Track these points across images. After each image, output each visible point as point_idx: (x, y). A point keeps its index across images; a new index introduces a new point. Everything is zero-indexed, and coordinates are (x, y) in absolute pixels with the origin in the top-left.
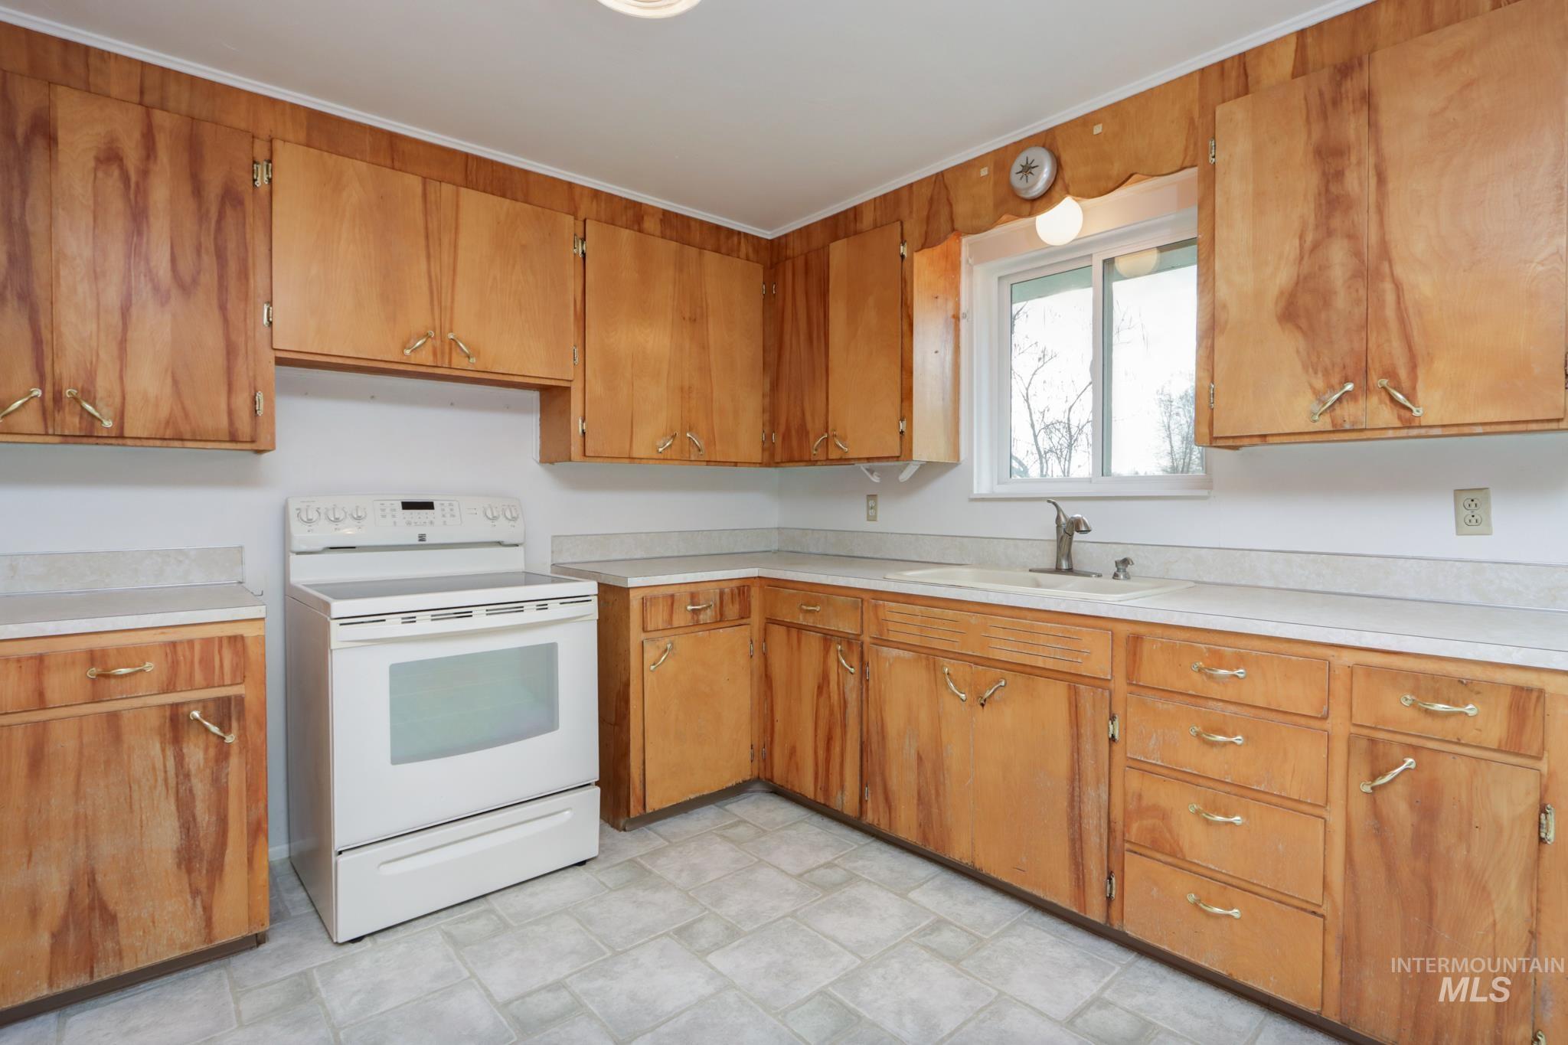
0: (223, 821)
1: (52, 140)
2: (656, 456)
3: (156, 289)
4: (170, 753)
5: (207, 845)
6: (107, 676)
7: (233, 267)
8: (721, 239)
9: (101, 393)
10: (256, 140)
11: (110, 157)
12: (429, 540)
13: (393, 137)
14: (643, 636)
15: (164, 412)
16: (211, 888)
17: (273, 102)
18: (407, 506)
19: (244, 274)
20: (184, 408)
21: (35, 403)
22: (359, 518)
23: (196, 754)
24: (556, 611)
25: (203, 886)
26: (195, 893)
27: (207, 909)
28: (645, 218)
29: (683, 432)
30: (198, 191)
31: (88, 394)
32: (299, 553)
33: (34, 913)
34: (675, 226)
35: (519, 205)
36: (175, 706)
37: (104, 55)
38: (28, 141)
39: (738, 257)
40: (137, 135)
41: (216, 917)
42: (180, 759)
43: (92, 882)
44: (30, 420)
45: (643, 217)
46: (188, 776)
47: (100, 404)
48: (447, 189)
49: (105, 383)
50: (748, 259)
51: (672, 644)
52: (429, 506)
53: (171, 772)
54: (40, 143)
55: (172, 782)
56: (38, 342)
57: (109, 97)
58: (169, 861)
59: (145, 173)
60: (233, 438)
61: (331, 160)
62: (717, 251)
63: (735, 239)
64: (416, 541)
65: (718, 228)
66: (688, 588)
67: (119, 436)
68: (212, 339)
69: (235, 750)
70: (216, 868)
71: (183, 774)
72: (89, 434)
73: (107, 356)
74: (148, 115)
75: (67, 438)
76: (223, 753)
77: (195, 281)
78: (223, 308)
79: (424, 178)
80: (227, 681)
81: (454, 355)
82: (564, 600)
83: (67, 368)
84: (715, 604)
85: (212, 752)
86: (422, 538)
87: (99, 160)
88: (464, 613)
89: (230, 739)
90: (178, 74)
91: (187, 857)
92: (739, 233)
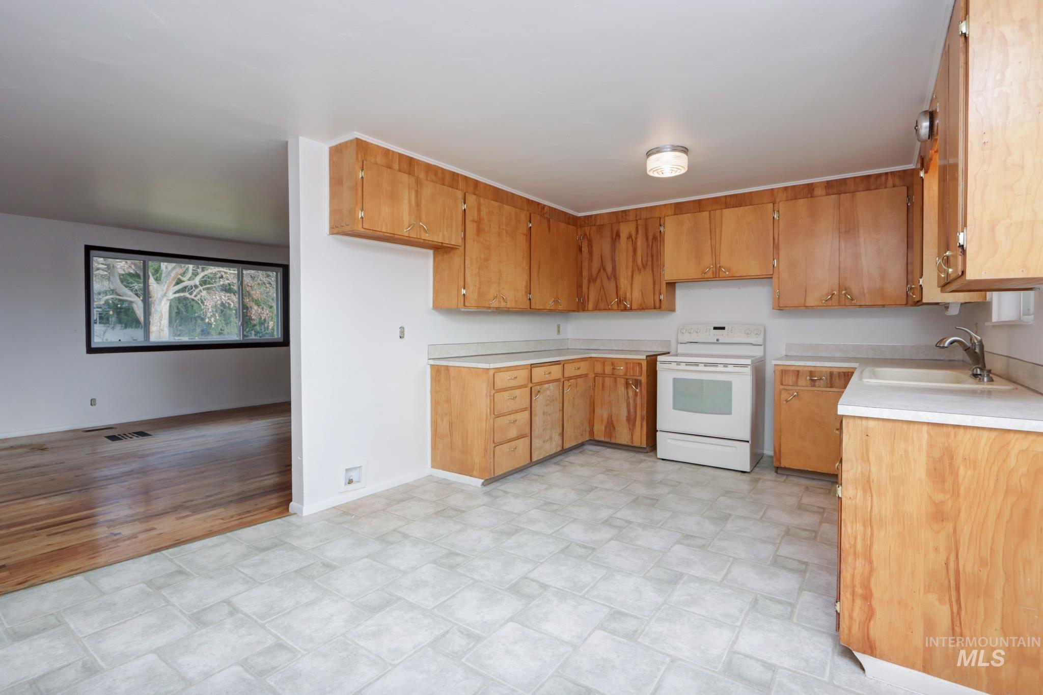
0: (636, 412)
1: (619, 236)
2: (821, 304)
3: (638, 269)
4: (626, 391)
5: (632, 417)
6: (615, 369)
7: (655, 258)
8: (870, 183)
9: (628, 298)
10: (661, 219)
11: (630, 237)
12: (720, 341)
13: (699, 201)
14: (782, 387)
15: (640, 302)
16: (633, 430)
17: (665, 205)
18: (715, 328)
19: (657, 260)
20: (644, 301)
21: (616, 302)
22: (697, 332)
23: (631, 393)
24: (730, 369)
25: (631, 428)
26: (630, 429)
27: (632, 435)
28: (815, 189)
29: (840, 290)
30: (647, 239)
31: (625, 299)
32: (681, 343)
33: (602, 421)
34: (835, 188)
35: (747, 207)
36: (627, 379)
37: (629, 211)
38: (615, 239)
39: (886, 188)
40: (635, 229)
41: (634, 438)
42: (627, 393)
43: (611, 418)
44: (615, 307)
45: (813, 190)
46: (629, 397)
47: (627, 301)
48: (718, 212)
49: (628, 296)
50: (894, 186)
51: (797, 393)
52: (723, 328)
53: (626, 396)
54: (617, 238)
55: (626, 398)
56: (617, 287)
57: (629, 221)
58: (625, 419)
59: (636, 238)
60: (655, 308)
61: (680, 217)
62: (867, 190)
63: (883, 178)
64: (715, 341)
65: (869, 176)
66: (809, 369)
67: (631, 309)
68: (650, 280)
69: (639, 394)
70: (634, 425)
71: (628, 397)
72: (625, 309)
73: (629, 288)
74: (637, 222)
75: (622, 310)
76: (636, 394)
77: (646, 264)
78: (653, 271)
79: (710, 211)
80: (637, 375)
81: (720, 272)
82: (735, 365)
83: (621, 293)
84: (826, 379)
85: (634, 393)
86: (718, 340)
87: (627, 238)
88: (696, 364)
89: (637, 390)
90: (643, 208)
91: (628, 419)
92: (887, 174)
